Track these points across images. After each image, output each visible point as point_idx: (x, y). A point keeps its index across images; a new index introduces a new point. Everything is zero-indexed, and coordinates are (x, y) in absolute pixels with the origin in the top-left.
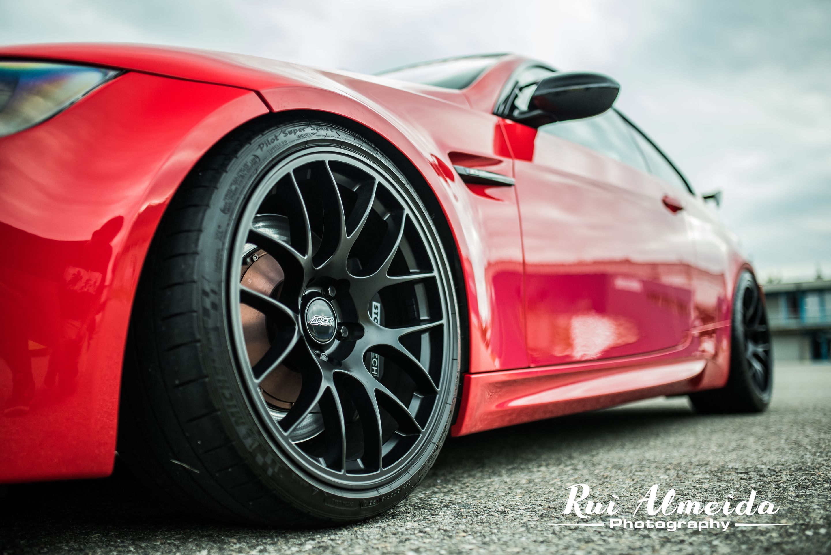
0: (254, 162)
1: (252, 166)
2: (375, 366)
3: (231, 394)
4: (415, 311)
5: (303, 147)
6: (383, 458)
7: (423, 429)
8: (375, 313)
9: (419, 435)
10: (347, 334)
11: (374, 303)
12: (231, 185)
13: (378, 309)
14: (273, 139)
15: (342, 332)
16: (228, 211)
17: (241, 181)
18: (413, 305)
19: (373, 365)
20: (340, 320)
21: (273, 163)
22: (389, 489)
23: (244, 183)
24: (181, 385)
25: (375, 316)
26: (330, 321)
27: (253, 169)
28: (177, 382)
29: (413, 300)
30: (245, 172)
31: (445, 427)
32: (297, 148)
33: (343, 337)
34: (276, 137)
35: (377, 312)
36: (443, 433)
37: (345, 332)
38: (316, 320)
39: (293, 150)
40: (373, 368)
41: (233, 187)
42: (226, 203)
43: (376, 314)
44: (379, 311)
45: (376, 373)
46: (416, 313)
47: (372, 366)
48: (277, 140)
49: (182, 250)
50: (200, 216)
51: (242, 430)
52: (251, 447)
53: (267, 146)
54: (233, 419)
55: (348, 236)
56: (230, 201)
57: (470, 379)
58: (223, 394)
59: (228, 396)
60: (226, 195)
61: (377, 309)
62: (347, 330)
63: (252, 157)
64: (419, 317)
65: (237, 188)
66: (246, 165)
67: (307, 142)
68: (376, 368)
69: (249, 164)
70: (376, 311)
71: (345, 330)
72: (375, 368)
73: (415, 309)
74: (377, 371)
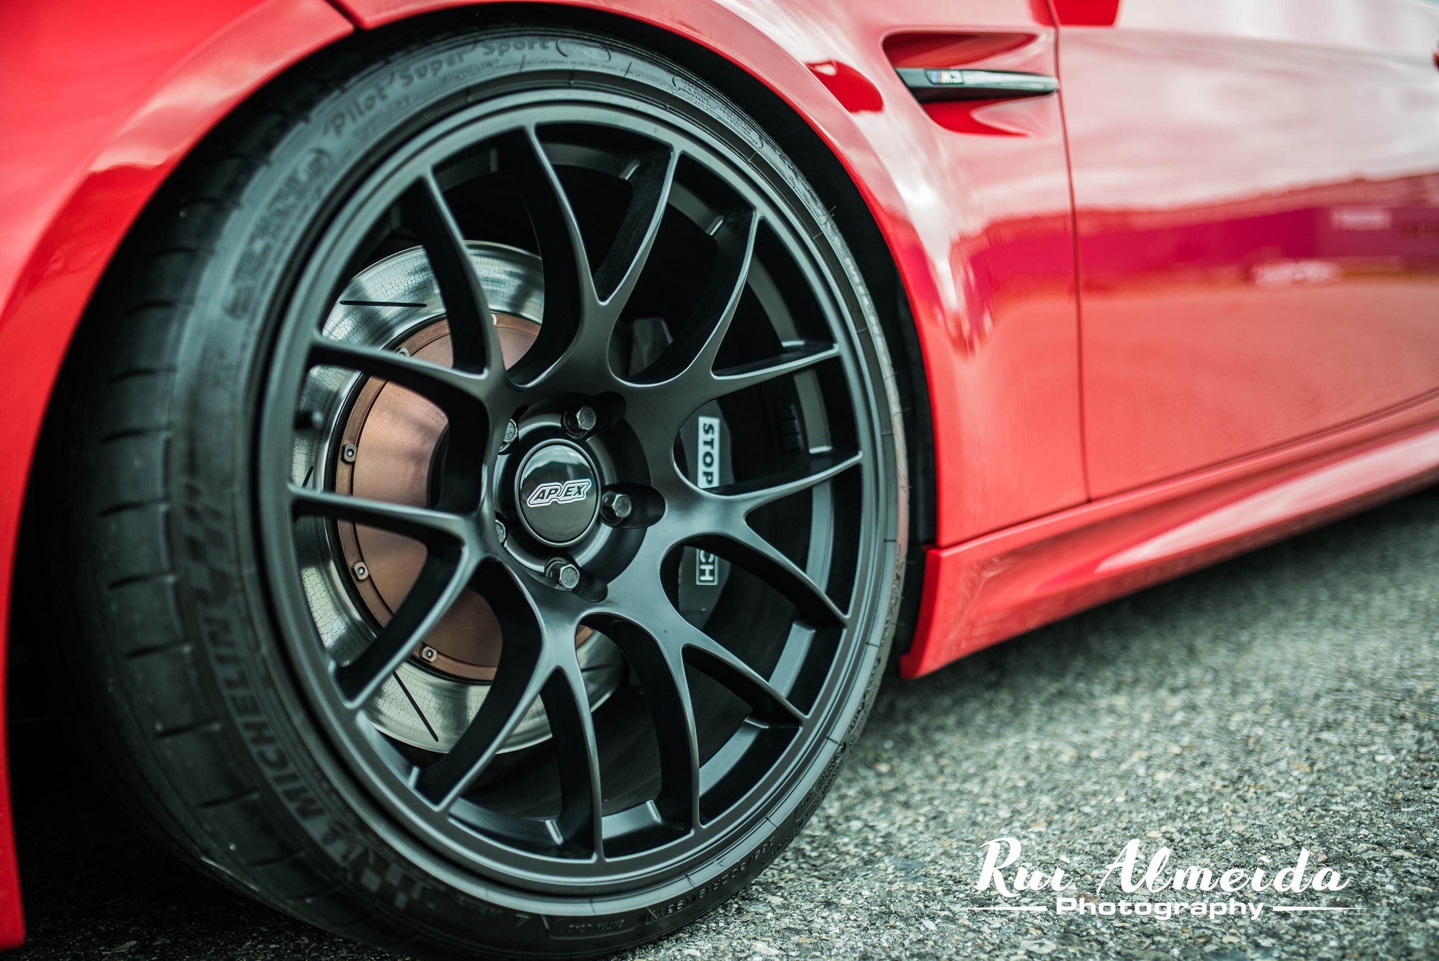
0: (316, 169)
1: (310, 179)
2: (707, 563)
3: (280, 753)
4: (797, 434)
5: (461, 103)
6: (704, 798)
7: (807, 713)
8: (706, 443)
9: (797, 730)
10: (627, 510)
11: (703, 421)
12: (252, 239)
13: (713, 433)
14: (372, 98)
15: (614, 508)
16: (245, 309)
17: (279, 227)
18: (793, 419)
19: (703, 560)
20: (609, 481)
21: (372, 161)
22: (719, 867)
23: (285, 232)
24: (169, 733)
25: (708, 448)
26: (582, 490)
27: (312, 192)
28: (159, 727)
29: (793, 407)
30: (291, 200)
31: (864, 696)
32: (442, 111)
33: (619, 518)
34: (380, 90)
35: (712, 440)
36: (859, 712)
37: (624, 507)
38: (543, 495)
39: (430, 117)
40: (703, 567)
41: (259, 246)
42: (239, 291)
43: (710, 443)
44: (716, 436)
45: (711, 578)
46: (799, 437)
47: (701, 563)
48: (383, 98)
49: (135, 422)
50: (174, 328)
51: (316, 828)
52: (345, 857)
53: (354, 119)
54: (292, 807)
55: (603, 299)
56: (249, 282)
57: (938, 560)
58: (262, 755)
59: (272, 756)
60: (239, 270)
61: (711, 431)
62: (627, 501)
63: (310, 157)
64: (807, 448)
65: (267, 248)
66: (292, 180)
67: (467, 91)
68: (711, 567)
69: (303, 177)
70: (708, 438)
71: (623, 501)
72: (708, 568)
73: (798, 429)
74: (712, 573)
